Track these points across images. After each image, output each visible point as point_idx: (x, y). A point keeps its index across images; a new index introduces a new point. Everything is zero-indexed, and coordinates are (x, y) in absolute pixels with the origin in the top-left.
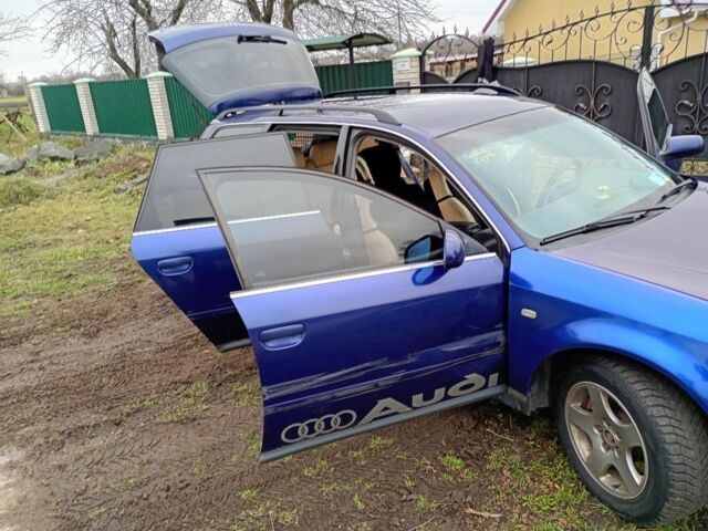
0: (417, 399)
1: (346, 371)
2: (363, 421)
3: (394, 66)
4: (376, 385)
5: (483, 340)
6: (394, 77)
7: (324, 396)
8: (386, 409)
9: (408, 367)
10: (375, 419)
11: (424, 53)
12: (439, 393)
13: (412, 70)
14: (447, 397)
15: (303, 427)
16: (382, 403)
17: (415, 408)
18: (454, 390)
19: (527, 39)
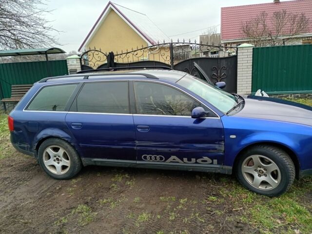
0: (185, 159)
1: (160, 143)
2: (167, 161)
3: (68, 62)
4: (170, 150)
5: (210, 146)
6: (68, 67)
7: (154, 149)
8: (174, 159)
9: (181, 148)
10: (171, 162)
11: (82, 57)
12: (193, 160)
13: (77, 64)
14: (196, 163)
15: (148, 156)
16: (173, 157)
17: (185, 163)
18: (199, 160)
19: (127, 53)
